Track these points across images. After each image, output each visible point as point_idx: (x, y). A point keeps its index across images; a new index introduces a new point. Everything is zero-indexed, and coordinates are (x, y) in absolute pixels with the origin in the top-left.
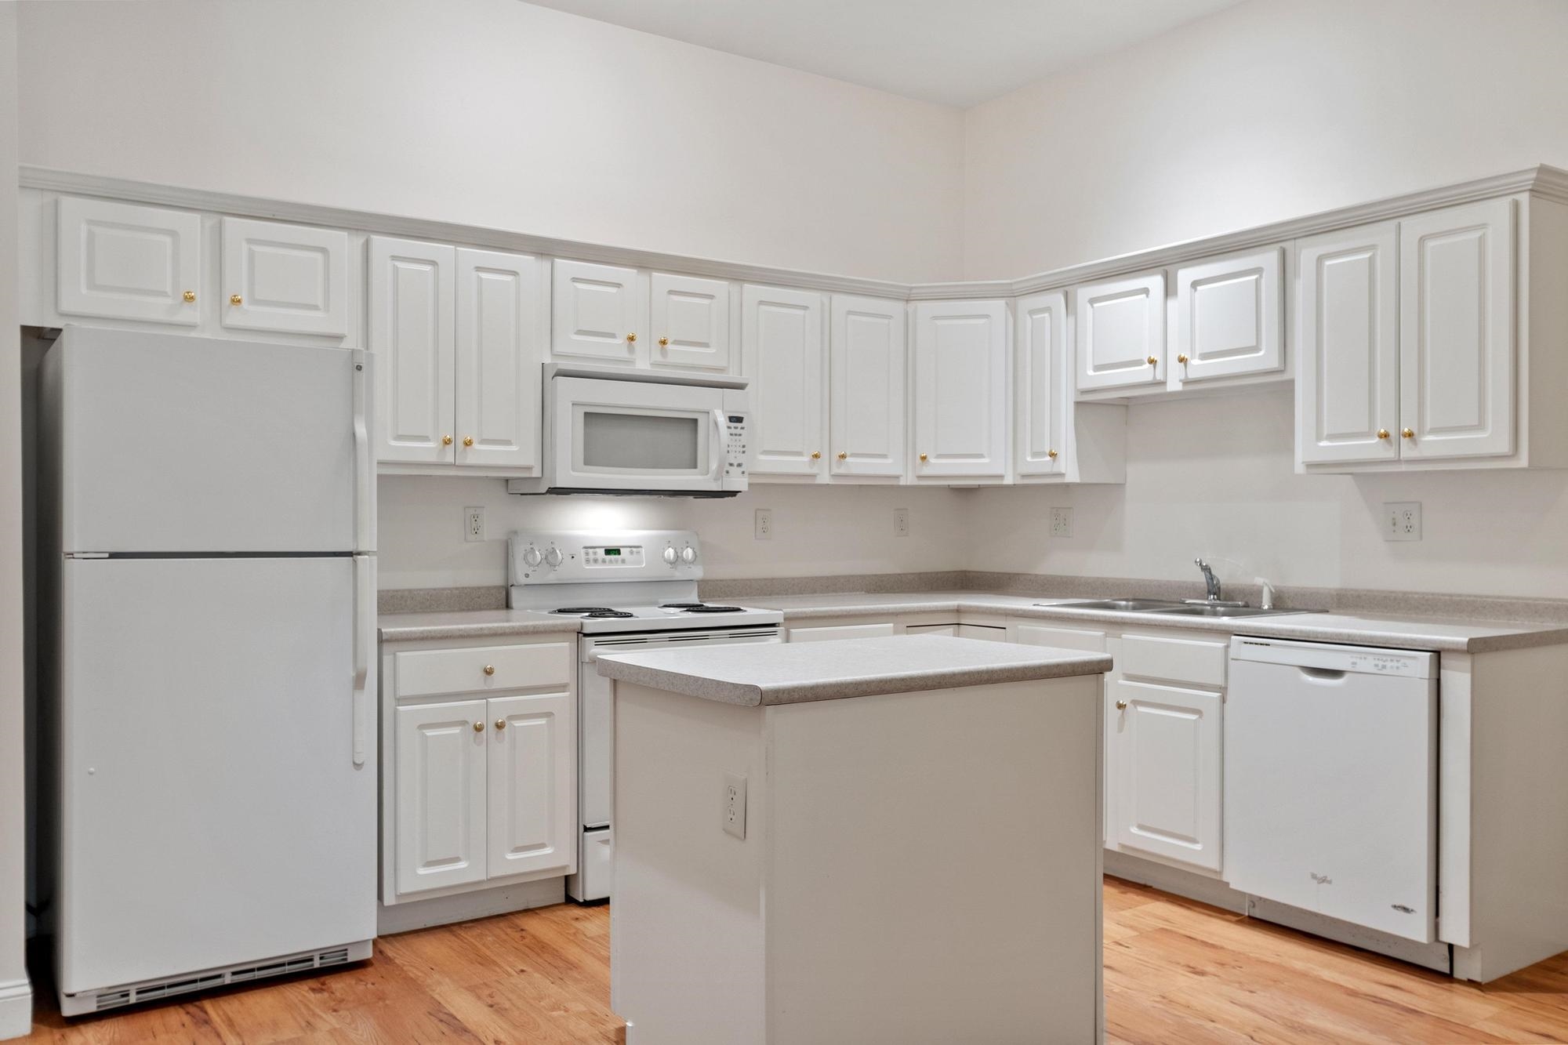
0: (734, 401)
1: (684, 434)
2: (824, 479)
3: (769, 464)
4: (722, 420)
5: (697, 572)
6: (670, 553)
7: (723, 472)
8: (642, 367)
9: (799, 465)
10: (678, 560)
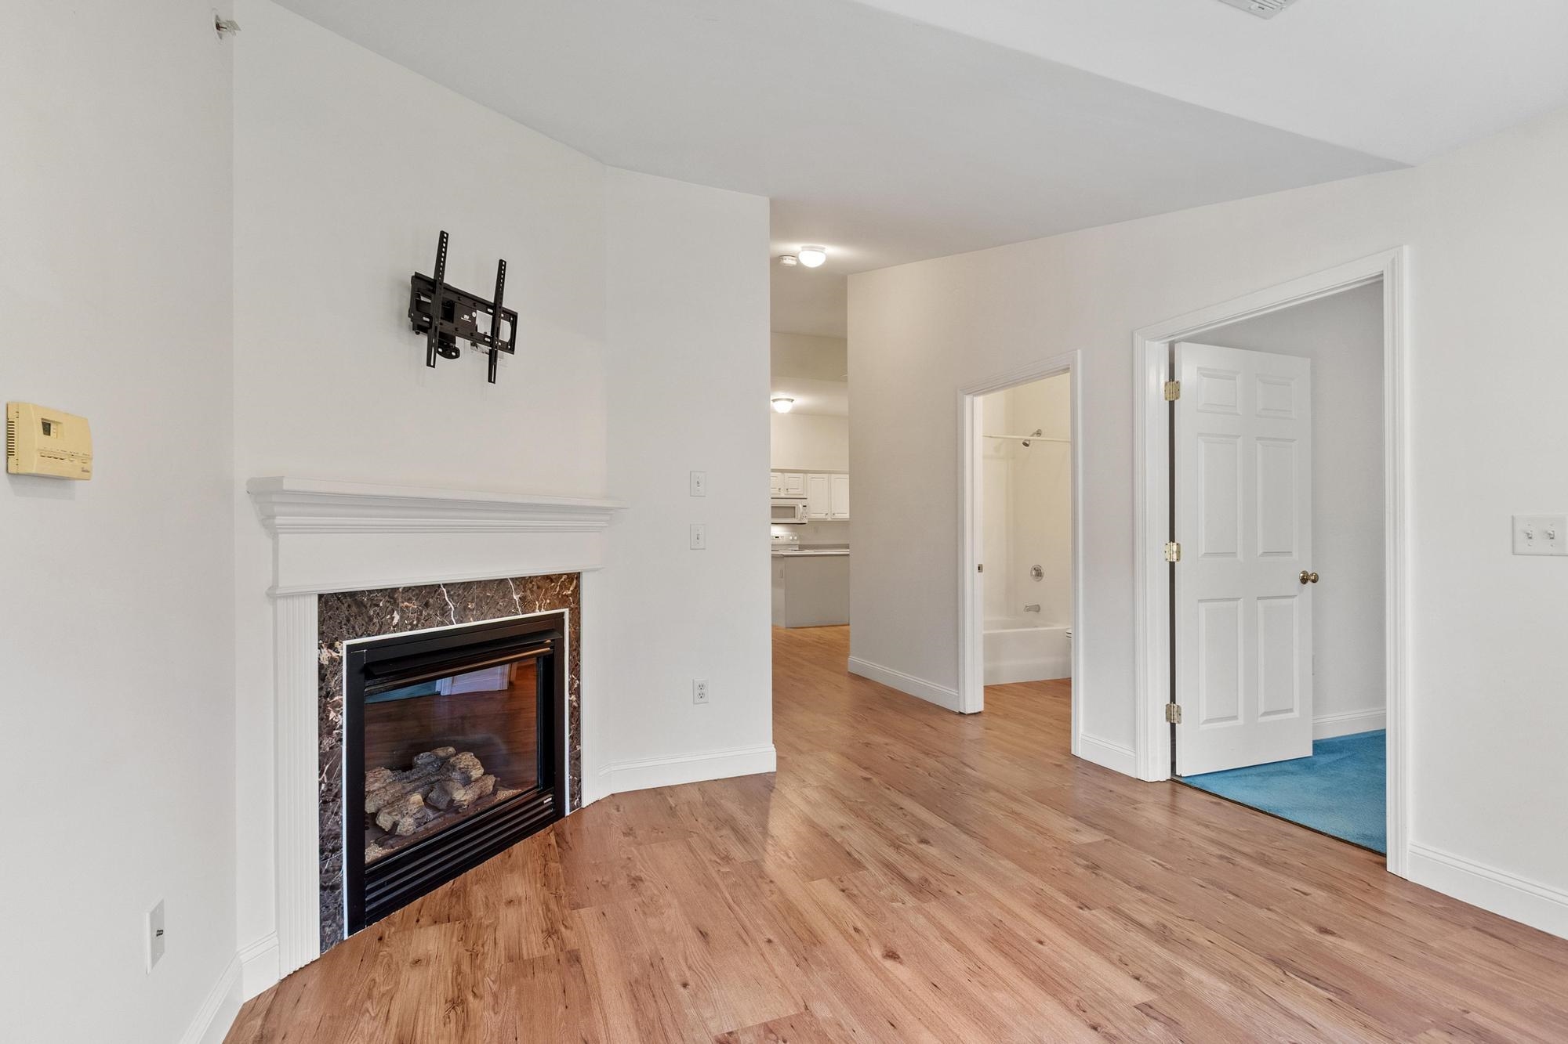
0: (804, 502)
1: (793, 510)
2: (829, 519)
3: (813, 516)
4: (801, 506)
5: (798, 543)
6: (791, 538)
7: (801, 518)
8: (783, 495)
9: (822, 516)
10: (793, 539)
